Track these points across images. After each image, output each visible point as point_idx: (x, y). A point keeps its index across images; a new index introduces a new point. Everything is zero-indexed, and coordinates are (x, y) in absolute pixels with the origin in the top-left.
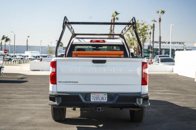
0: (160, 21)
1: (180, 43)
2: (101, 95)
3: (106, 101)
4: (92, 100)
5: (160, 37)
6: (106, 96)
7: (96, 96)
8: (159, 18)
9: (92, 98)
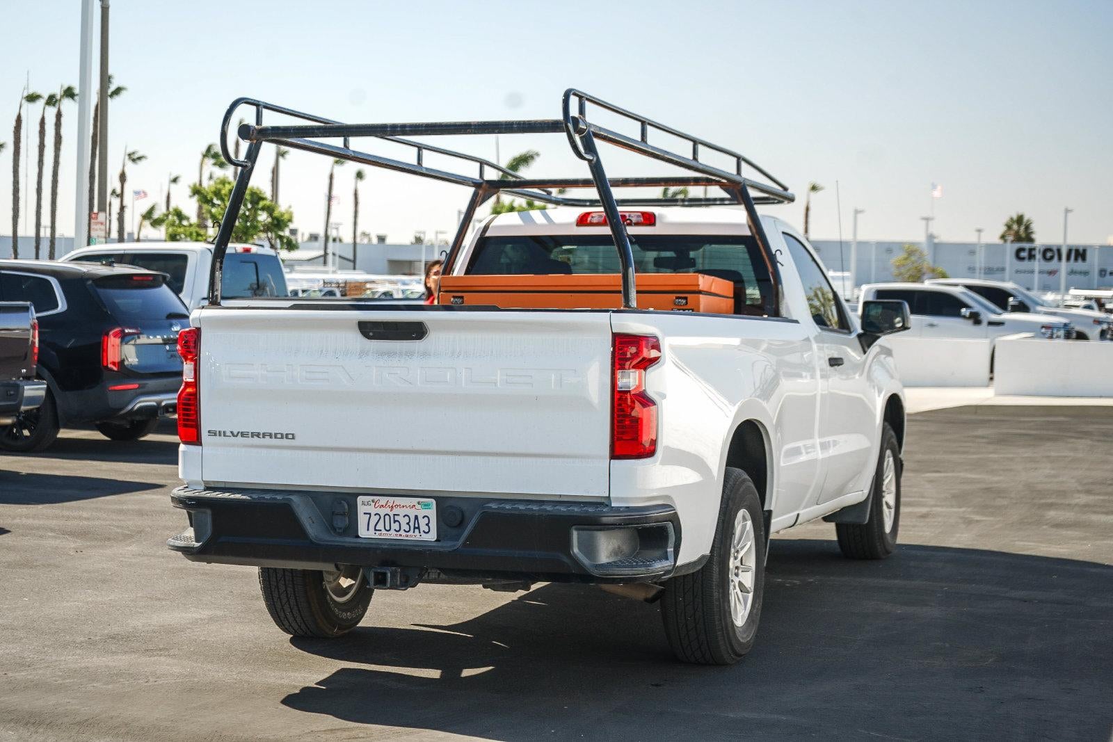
3: (432, 536)
4: (363, 532)
6: (432, 513)
7: (382, 512)
9: (362, 520)
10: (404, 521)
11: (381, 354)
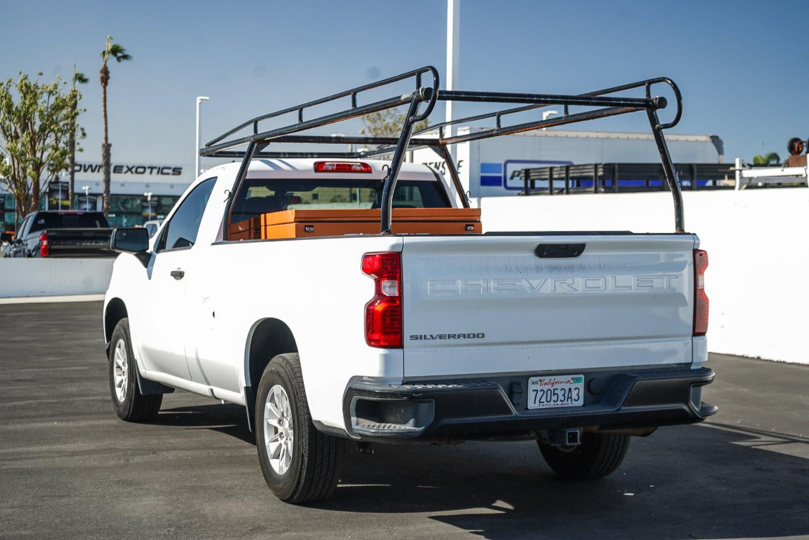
0: (105, 80)
1: (161, 171)
2: (563, 383)
3: (581, 402)
4: (531, 405)
5: (107, 147)
6: (581, 385)
7: (545, 388)
8: (102, 66)
10: (560, 393)
11: (553, 269)
